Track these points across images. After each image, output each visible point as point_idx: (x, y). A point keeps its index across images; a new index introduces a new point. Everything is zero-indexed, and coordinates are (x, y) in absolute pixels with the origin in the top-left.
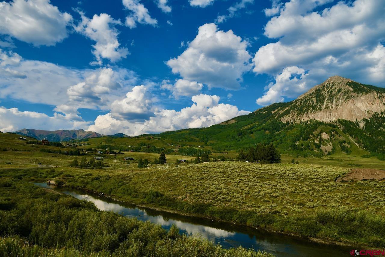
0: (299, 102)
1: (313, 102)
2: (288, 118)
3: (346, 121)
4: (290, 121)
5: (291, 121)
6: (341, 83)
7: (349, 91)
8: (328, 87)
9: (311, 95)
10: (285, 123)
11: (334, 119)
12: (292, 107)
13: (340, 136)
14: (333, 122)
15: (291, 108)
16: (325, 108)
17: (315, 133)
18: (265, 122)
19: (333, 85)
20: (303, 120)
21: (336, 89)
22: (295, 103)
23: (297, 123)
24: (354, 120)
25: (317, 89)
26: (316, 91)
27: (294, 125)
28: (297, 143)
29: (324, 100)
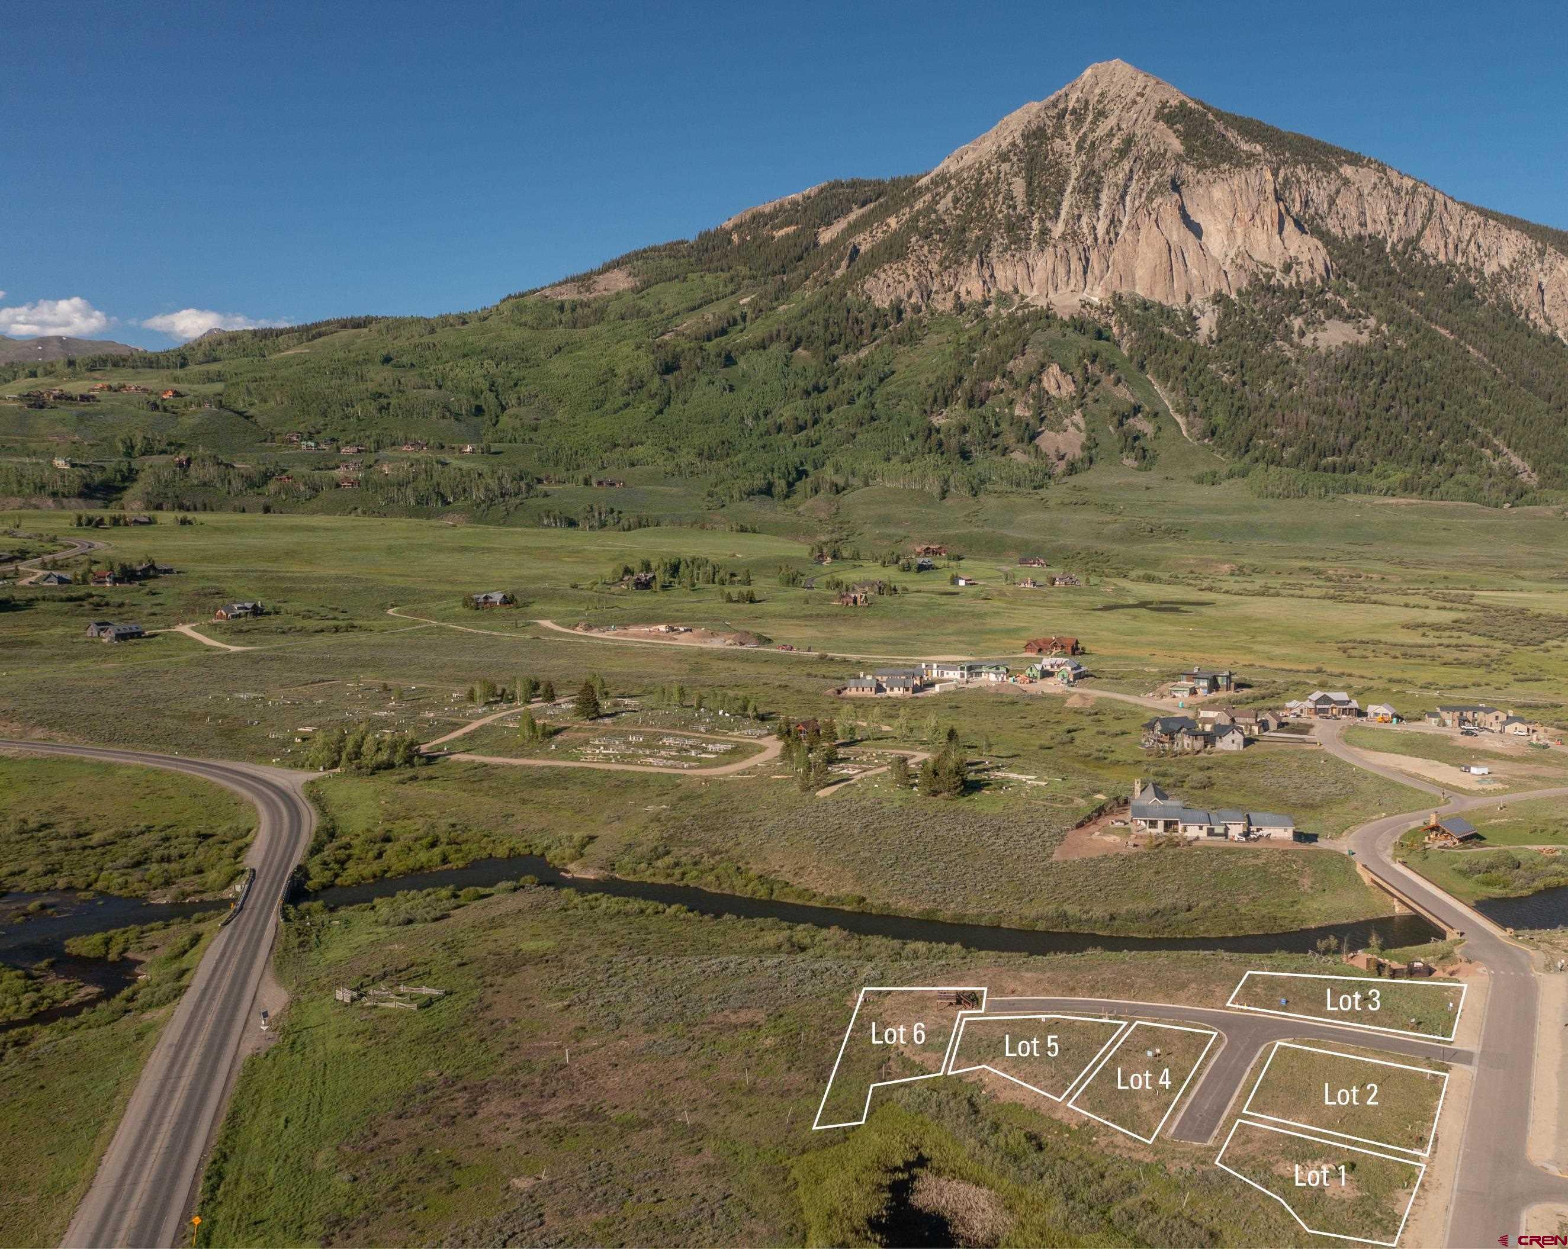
0: (951, 194)
1: (1012, 199)
2: (900, 282)
3: (1145, 306)
4: (910, 296)
5: (913, 300)
6: (1134, 102)
7: (1166, 151)
8: (1078, 116)
9: (1003, 157)
10: (886, 306)
11: (1097, 296)
12: (914, 219)
13: (1118, 381)
14: (1091, 306)
15: (911, 226)
16: (1063, 237)
17: (1018, 365)
18: (782, 293)
19: (1101, 114)
20: (968, 293)
21: (1111, 135)
22: (928, 197)
23: (940, 308)
24: (1177, 302)
25: (1034, 126)
26: (1025, 137)
27: (926, 322)
28: (938, 421)
29: (1061, 192)
